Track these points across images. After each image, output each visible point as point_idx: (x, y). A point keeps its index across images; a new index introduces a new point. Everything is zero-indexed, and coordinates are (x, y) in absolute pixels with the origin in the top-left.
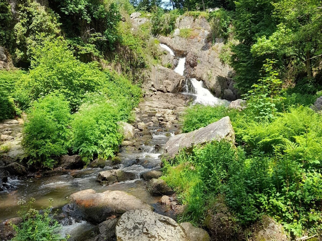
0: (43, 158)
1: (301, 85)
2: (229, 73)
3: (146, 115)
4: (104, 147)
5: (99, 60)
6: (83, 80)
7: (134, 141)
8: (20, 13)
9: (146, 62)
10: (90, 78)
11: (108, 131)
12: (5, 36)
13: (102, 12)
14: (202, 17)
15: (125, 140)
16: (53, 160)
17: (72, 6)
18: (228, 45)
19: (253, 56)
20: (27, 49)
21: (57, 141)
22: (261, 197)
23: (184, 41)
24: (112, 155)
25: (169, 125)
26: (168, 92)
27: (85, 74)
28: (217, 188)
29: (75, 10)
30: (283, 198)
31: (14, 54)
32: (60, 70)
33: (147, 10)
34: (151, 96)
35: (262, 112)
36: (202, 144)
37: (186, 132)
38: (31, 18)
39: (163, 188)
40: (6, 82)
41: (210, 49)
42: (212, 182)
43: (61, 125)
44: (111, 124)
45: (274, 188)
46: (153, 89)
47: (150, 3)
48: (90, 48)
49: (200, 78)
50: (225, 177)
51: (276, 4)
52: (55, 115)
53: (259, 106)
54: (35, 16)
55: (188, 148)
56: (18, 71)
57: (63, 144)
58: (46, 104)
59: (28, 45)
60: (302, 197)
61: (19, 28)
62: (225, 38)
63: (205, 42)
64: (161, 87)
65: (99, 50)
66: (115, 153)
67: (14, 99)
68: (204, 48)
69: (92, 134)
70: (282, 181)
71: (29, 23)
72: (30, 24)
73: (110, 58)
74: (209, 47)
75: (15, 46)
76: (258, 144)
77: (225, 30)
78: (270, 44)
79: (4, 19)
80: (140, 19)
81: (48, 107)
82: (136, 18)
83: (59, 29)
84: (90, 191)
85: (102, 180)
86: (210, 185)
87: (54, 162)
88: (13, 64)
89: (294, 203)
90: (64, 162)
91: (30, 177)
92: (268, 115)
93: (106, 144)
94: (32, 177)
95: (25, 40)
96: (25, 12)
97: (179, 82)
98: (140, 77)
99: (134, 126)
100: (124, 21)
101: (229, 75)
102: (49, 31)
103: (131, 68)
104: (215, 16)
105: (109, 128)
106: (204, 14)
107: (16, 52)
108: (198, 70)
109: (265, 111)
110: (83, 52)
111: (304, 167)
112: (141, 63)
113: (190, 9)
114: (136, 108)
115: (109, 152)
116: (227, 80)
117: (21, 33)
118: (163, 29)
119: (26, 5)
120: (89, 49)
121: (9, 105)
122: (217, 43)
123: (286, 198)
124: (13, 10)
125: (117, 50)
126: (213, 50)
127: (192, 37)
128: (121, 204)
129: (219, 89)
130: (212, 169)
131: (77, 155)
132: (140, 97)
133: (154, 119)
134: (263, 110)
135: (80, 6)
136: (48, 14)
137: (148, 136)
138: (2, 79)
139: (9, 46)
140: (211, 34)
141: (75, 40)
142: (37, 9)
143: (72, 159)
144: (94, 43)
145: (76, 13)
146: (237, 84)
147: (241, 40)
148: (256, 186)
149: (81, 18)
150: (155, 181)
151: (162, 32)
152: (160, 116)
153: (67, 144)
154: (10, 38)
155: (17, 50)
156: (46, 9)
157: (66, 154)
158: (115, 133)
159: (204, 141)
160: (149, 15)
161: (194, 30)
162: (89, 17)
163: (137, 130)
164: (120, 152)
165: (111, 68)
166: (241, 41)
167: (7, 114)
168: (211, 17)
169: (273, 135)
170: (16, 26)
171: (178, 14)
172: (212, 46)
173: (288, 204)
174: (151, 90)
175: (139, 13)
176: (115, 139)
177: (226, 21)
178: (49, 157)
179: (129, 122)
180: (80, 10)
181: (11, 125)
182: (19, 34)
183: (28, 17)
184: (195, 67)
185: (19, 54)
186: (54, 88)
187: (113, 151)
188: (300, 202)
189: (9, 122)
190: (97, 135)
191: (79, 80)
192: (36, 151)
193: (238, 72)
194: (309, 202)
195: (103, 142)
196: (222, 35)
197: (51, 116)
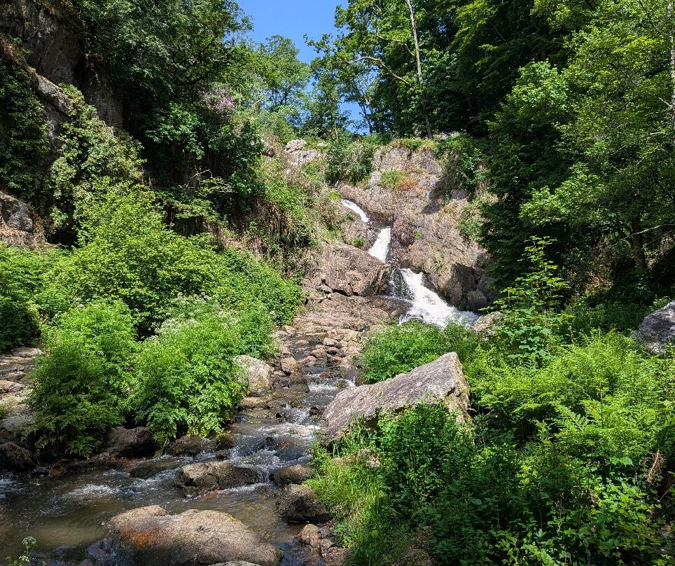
0: (71, 432)
1: (623, 285)
2: (478, 258)
3: (304, 342)
4: (201, 411)
5: (216, 231)
6: (180, 271)
7: (269, 397)
8: (65, 138)
9: (313, 235)
10: (192, 267)
11: (212, 378)
12: (33, 182)
13: (228, 139)
14: (424, 150)
15: (250, 396)
16: (91, 438)
17: (168, 127)
18: (476, 203)
19: (525, 225)
20: (74, 208)
21: (103, 398)
22: (504, 538)
23: (388, 195)
24: (217, 429)
25: (345, 364)
26: (356, 294)
27: (182, 258)
28: (414, 514)
29: (173, 135)
30: (550, 542)
31: (49, 217)
32: (134, 250)
33: (319, 135)
34: (320, 302)
35: (523, 344)
36: (397, 411)
37: (372, 382)
38: (85, 150)
39: (309, 507)
40: (26, 273)
41: (440, 212)
42: (406, 498)
43: (112, 364)
44: (217, 362)
45: (531, 520)
46: (325, 288)
47: (325, 123)
48: (199, 208)
49: (420, 268)
50: (434, 487)
51: (564, 127)
52: (102, 343)
53: (516, 332)
54: (93, 145)
55: (368, 419)
56: (53, 250)
57: (116, 404)
58: (87, 320)
59: (77, 201)
60: (592, 542)
61: (62, 169)
62: (471, 191)
63: (430, 198)
64: (342, 284)
65: (218, 211)
66: (225, 425)
67: (39, 306)
68: (428, 210)
69: (176, 384)
70: (548, 504)
71: (82, 158)
72: (84, 160)
73: (240, 227)
74: (438, 206)
75: (51, 202)
76: (514, 414)
77: (471, 174)
78: (557, 204)
79: (31, 151)
80: (304, 153)
81: (88, 326)
82: (296, 149)
83: (139, 169)
84: (154, 509)
85: (187, 484)
86: (400, 506)
87: (93, 442)
88: (46, 236)
89: (576, 554)
90: (114, 443)
91: (38, 474)
92: (537, 352)
93: (206, 404)
94: (41, 473)
95: (71, 191)
96: (75, 138)
97: (378, 274)
98: (299, 265)
99: (274, 366)
100: (271, 156)
101: (478, 262)
102: (122, 174)
103: (281, 247)
104: (451, 148)
105: (213, 372)
106: (429, 143)
107: (52, 214)
108: (416, 253)
109: (529, 343)
110: (187, 215)
111: (598, 473)
112: (301, 238)
113: (402, 135)
114: (286, 327)
115: (211, 421)
116: (473, 272)
117: (64, 177)
118: (348, 171)
119: (77, 125)
120: (197, 209)
121: (28, 317)
122: (454, 200)
123: (556, 544)
124: (51, 134)
125: (255, 212)
126: (446, 212)
127: (406, 187)
128: (212, 542)
129: (458, 290)
130: (406, 471)
131: (141, 429)
132: (297, 305)
133: (319, 350)
134: (525, 342)
135: (183, 127)
136: (119, 142)
137: (300, 387)
138: (19, 266)
139: (39, 201)
140: (443, 182)
141: (171, 191)
142: (99, 131)
143: (131, 436)
144: (210, 197)
145: (175, 140)
146: (493, 280)
147: (500, 195)
148: (494, 514)
149: (185, 149)
150: (295, 489)
151: (347, 177)
152: (331, 344)
153: (124, 403)
154: (42, 187)
155: (55, 209)
156: (117, 133)
157: (120, 426)
158: (225, 381)
159: (401, 403)
160: (322, 144)
161: (409, 173)
162: (200, 148)
163: (280, 373)
164: (236, 421)
165: (241, 247)
166: (502, 197)
167: (21, 336)
168: (441, 151)
169: (543, 395)
170: (56, 163)
171: (379, 144)
172: (444, 205)
173: (561, 556)
174: (320, 290)
175: (303, 142)
176: (226, 394)
177: (470, 158)
178: (82, 431)
179: (264, 356)
180: (184, 135)
181: (27, 359)
182: (59, 179)
183: (80, 146)
184: (410, 247)
185: (58, 217)
186: (119, 285)
187: (219, 419)
188: (587, 554)
189: (23, 353)
190: (188, 386)
191: (169, 271)
192: (55, 418)
193: (495, 257)
194: (607, 555)
195: (200, 401)
196: (464, 185)
197: (94, 346)
